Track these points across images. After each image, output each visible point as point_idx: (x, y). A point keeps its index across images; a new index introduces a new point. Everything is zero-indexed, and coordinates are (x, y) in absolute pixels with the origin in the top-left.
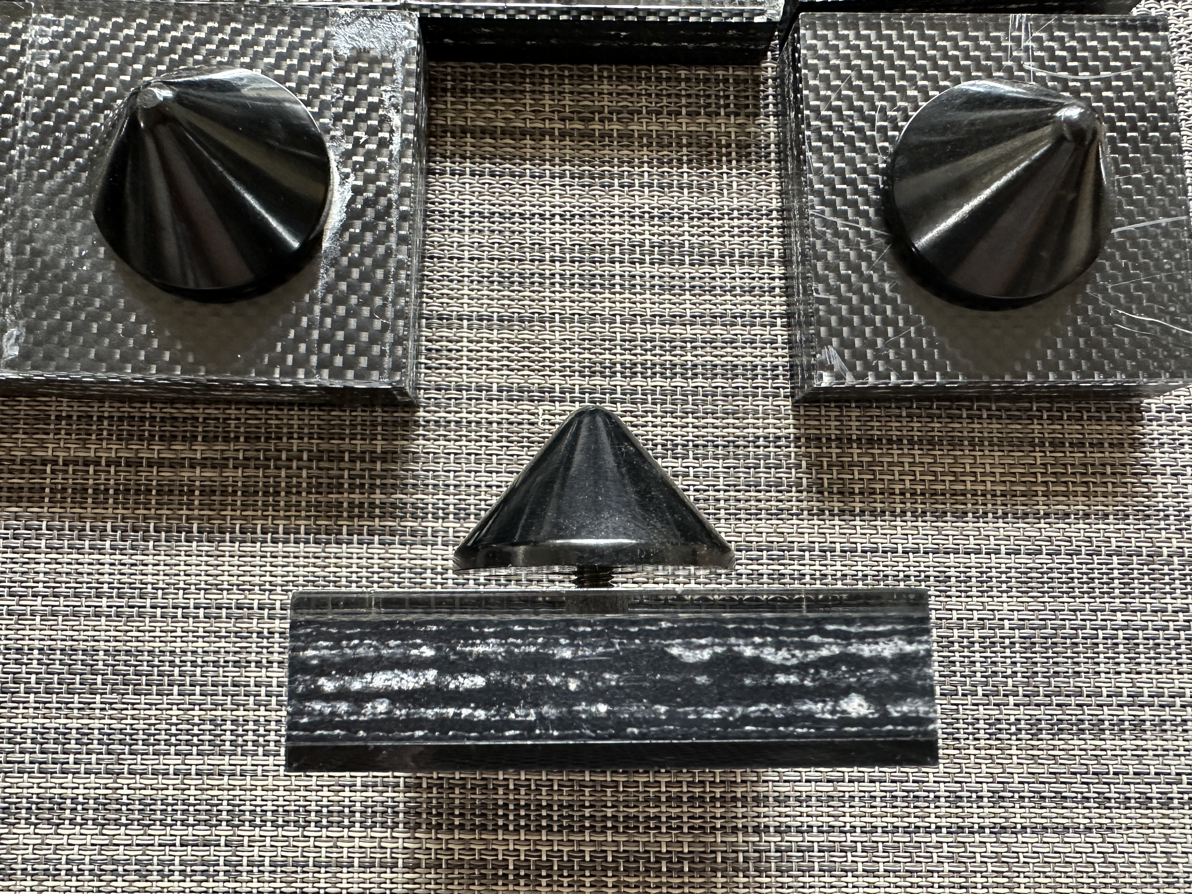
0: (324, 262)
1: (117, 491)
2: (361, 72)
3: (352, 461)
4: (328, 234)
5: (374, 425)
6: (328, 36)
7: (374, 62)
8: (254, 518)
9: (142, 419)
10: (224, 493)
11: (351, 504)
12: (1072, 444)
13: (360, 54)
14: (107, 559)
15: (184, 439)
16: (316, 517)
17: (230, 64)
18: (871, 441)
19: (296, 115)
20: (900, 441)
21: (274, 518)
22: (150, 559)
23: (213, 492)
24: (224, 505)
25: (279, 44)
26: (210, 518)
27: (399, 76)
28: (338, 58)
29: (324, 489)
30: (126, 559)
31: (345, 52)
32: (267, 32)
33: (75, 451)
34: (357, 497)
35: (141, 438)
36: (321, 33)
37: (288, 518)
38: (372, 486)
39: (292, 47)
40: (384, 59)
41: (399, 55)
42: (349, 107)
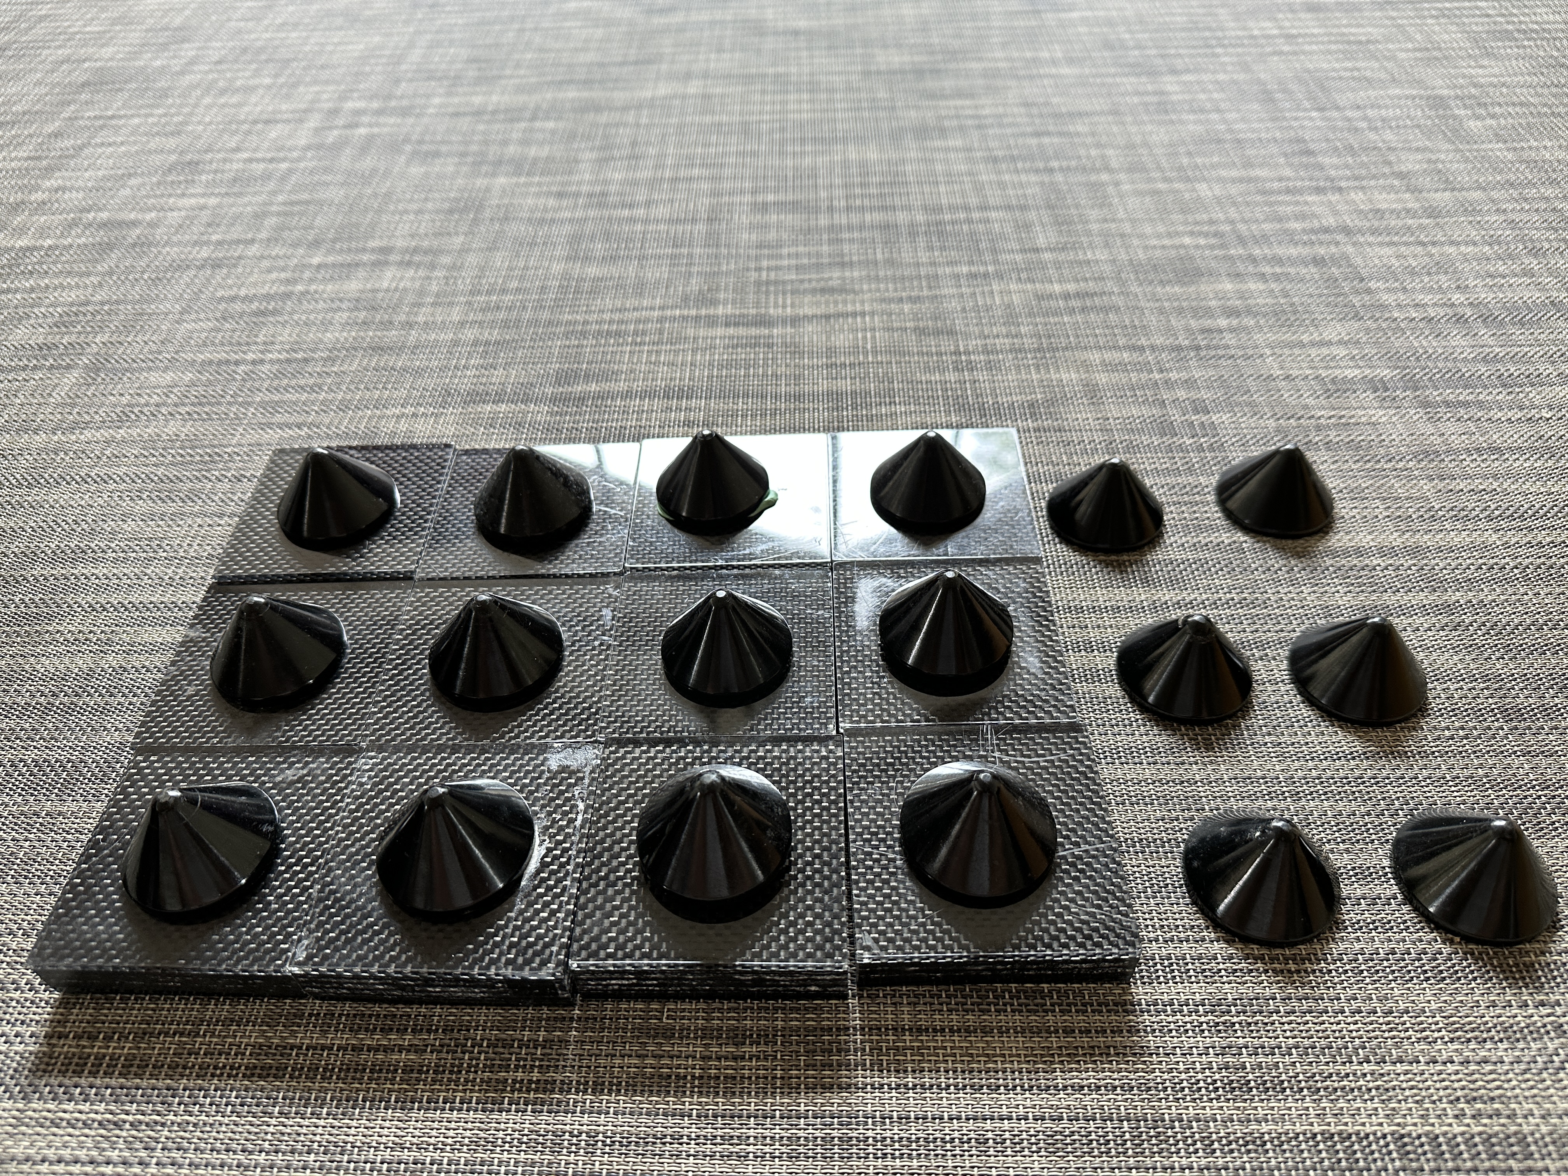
0: (520, 895)
1: (340, 1070)
2: (563, 779)
3: (520, 1047)
4: (526, 876)
5: (540, 1020)
6: (546, 759)
7: (572, 773)
8: (439, 1091)
9: (370, 1016)
10: (420, 1072)
11: (515, 1081)
12: (1080, 1032)
13: (564, 769)
14: (322, 1122)
15: (398, 1030)
16: (486, 1091)
17: (481, 777)
18: (920, 1030)
19: (518, 806)
20: (943, 1030)
21: (454, 1091)
22: (354, 1123)
23: (412, 1071)
24: (418, 1080)
25: (513, 765)
26: (406, 1091)
27: (587, 781)
28: (549, 771)
29: (496, 1069)
30: (336, 1123)
31: (554, 767)
32: (507, 758)
33: (317, 1039)
34: (520, 1075)
35: (367, 1030)
36: (541, 758)
37: (465, 1091)
38: (532, 1067)
39: (522, 766)
40: (579, 771)
41: (588, 770)
42: (553, 799)
